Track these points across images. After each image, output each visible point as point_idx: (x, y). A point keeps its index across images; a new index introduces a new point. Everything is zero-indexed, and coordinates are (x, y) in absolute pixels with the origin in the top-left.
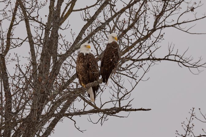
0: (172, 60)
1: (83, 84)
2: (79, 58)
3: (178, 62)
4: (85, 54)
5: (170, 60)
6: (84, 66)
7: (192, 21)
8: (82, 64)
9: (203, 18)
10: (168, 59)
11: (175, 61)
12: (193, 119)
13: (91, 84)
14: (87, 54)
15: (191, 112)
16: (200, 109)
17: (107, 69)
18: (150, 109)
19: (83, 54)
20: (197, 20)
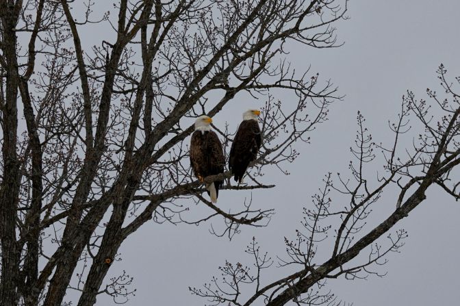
0: (287, 87)
1: (200, 177)
2: (195, 139)
3: (295, 89)
4: (203, 133)
5: (283, 87)
6: (202, 151)
7: (317, 26)
8: (200, 147)
9: (333, 21)
10: (280, 86)
11: (291, 87)
12: (329, 190)
13: (213, 177)
14: (207, 132)
15: (326, 180)
16: (339, 174)
17: (240, 161)
18: (274, 186)
19: (200, 132)
20: (324, 24)
